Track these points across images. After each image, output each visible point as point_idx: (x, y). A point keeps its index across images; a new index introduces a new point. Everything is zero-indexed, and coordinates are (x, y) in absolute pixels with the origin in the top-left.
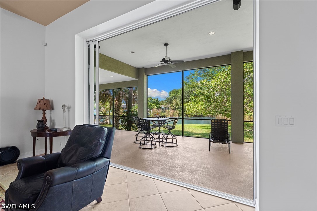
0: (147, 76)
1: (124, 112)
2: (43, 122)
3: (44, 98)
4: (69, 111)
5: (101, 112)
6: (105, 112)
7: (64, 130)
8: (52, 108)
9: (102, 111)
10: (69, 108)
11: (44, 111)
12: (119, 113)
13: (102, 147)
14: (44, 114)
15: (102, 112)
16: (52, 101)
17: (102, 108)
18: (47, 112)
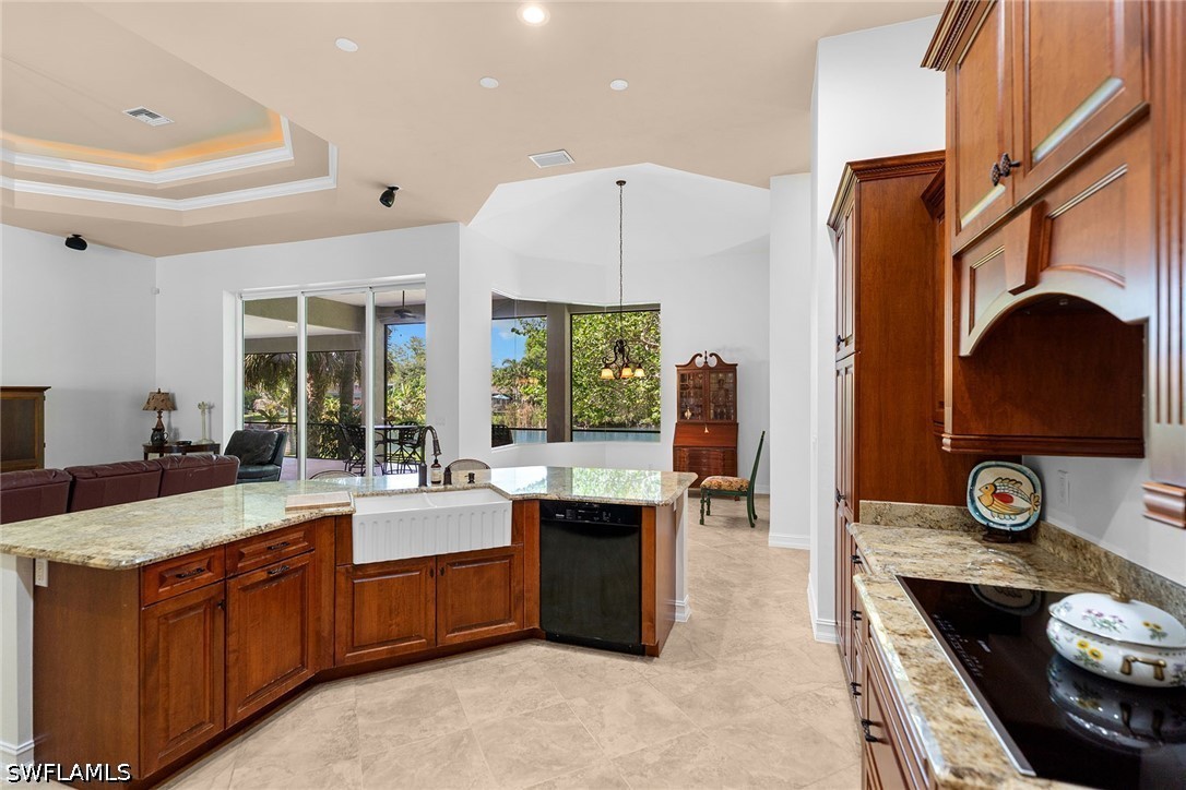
0: (386, 326)
1: (330, 413)
2: (159, 430)
3: (159, 392)
4: (210, 412)
5: (258, 414)
6: (275, 413)
7: (204, 443)
8: (174, 408)
9: (262, 408)
10: (211, 408)
11: (160, 413)
12: (319, 415)
13: (271, 452)
14: (160, 417)
15: (261, 411)
16: (173, 395)
17: (260, 398)
18: (164, 414)
